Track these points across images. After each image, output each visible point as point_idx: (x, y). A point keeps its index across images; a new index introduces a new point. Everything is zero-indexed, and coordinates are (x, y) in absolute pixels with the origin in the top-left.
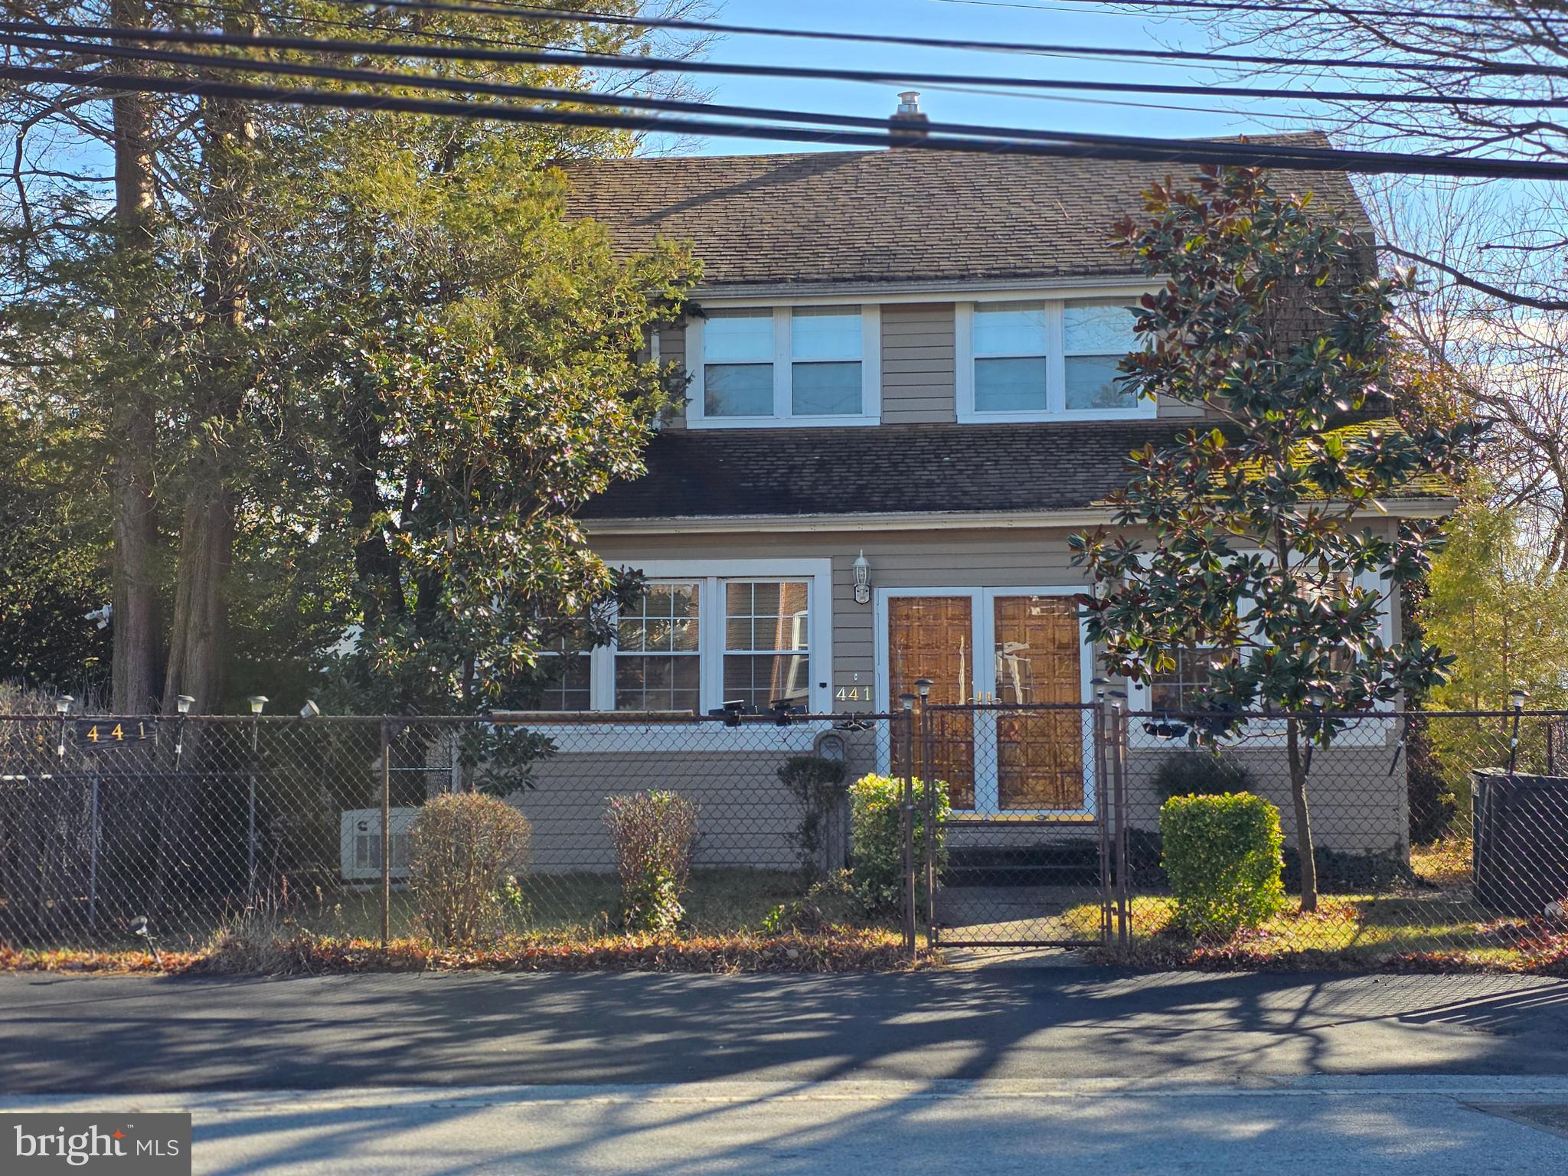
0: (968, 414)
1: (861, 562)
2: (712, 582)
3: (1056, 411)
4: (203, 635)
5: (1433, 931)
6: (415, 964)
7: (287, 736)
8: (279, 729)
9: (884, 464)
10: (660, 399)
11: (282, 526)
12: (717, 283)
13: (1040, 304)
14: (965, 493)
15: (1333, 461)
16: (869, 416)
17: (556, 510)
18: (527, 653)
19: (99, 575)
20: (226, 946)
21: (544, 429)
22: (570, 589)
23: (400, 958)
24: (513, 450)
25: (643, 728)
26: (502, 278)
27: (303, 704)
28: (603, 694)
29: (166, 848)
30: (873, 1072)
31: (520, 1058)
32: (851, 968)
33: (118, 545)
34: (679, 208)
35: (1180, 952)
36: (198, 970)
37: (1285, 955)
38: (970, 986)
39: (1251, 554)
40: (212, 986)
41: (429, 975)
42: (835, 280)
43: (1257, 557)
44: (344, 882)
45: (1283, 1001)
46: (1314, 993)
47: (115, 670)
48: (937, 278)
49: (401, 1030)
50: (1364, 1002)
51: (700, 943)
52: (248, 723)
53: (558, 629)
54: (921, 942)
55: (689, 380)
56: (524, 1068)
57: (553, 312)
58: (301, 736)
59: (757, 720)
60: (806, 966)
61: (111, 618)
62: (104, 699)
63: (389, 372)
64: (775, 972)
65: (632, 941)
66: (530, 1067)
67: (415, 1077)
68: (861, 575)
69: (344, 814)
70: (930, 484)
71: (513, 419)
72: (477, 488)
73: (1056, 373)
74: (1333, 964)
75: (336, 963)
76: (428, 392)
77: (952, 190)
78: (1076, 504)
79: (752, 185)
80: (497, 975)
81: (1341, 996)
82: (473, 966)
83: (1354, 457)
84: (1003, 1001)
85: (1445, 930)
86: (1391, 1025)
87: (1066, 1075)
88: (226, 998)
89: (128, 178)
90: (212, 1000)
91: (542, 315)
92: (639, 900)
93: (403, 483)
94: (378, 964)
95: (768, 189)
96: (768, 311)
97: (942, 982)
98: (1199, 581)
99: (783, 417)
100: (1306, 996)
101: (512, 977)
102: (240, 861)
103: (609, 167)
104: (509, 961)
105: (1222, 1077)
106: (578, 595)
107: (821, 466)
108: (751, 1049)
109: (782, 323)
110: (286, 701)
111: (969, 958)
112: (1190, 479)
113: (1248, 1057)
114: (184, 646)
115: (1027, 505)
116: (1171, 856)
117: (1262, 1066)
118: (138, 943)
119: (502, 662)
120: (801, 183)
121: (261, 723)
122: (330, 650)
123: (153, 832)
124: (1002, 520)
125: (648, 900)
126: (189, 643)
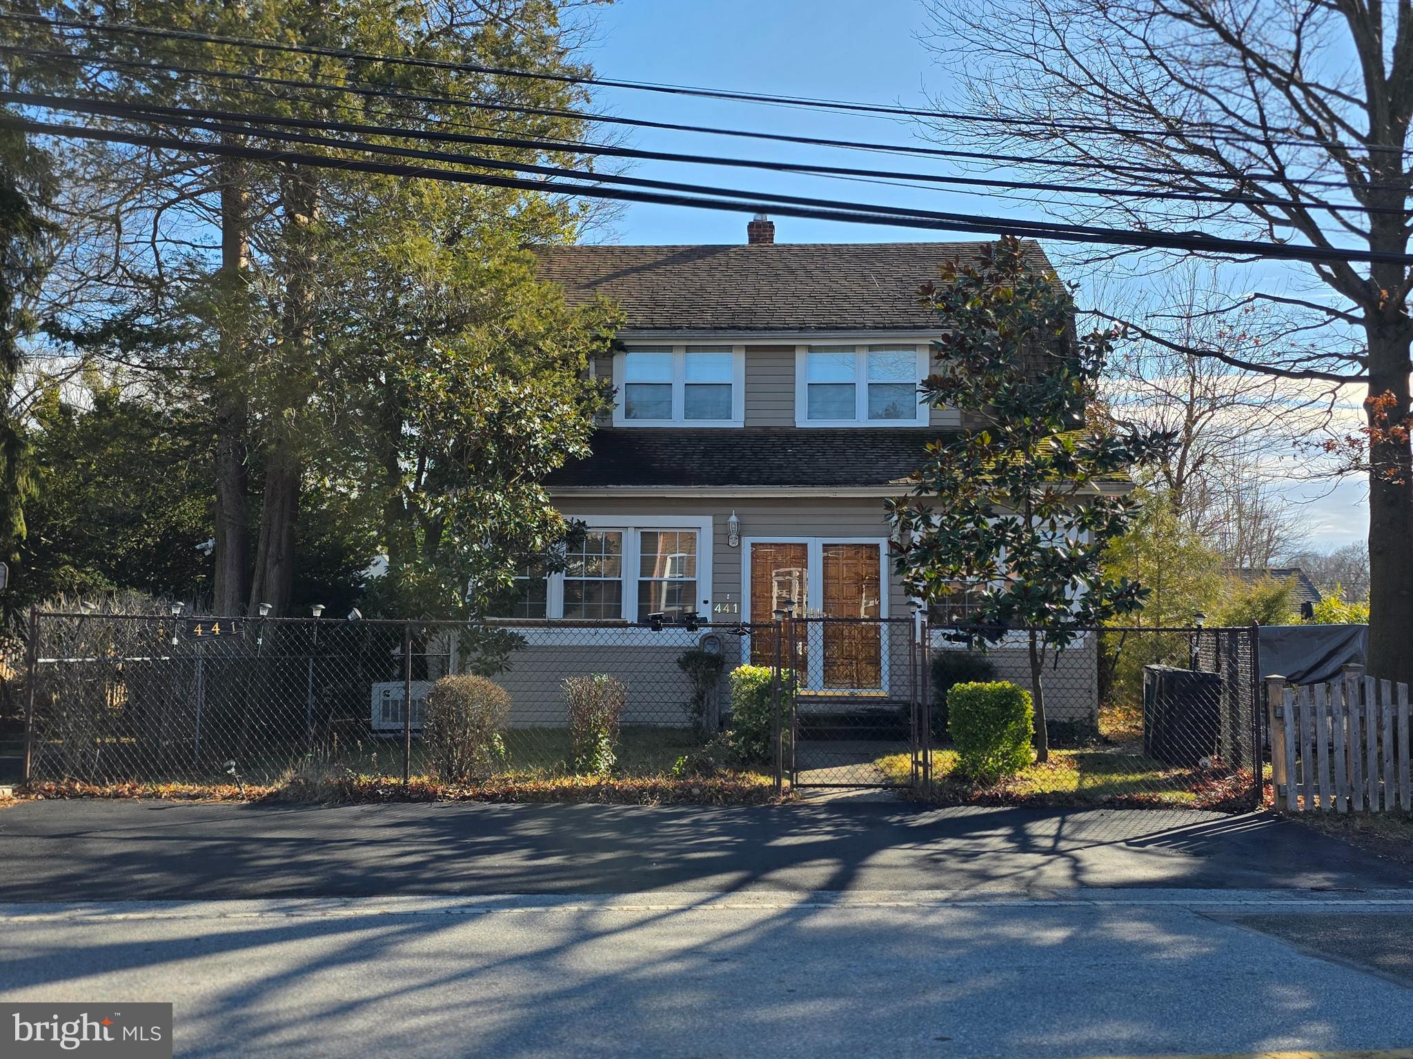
0: (803, 421)
1: (733, 519)
2: (631, 531)
3: (862, 421)
4: (278, 561)
5: (1131, 778)
6: (428, 796)
7: (338, 633)
8: (333, 627)
9: (748, 453)
10: (599, 403)
11: (333, 488)
12: (637, 328)
13: (853, 348)
14: (804, 473)
15: (1068, 454)
16: (737, 421)
17: (528, 478)
18: (507, 576)
19: (205, 519)
20: (292, 783)
21: (523, 422)
22: (537, 533)
23: (417, 792)
24: (499, 437)
25: (593, 630)
26: (490, 319)
27: (351, 610)
28: (555, 607)
29: (249, 711)
30: (766, 885)
31: (509, 871)
32: (737, 802)
33: (220, 498)
34: (608, 278)
35: (965, 792)
36: (272, 799)
37: (1037, 795)
38: (822, 816)
39: (1010, 517)
40: (281, 812)
41: (437, 804)
42: (716, 328)
43: (1014, 520)
44: (374, 732)
45: (1044, 829)
46: (1063, 822)
47: (216, 583)
48: (784, 329)
49: (420, 848)
50: (1097, 830)
51: (630, 783)
52: (309, 625)
53: (528, 560)
54: (786, 783)
55: (615, 392)
56: (512, 879)
57: (525, 342)
58: (347, 633)
59: (673, 626)
60: (705, 800)
61: (214, 547)
62: (208, 605)
63: (415, 378)
64: (684, 805)
65: (580, 781)
66: (517, 879)
67: (432, 887)
68: (733, 528)
69: (374, 685)
70: (780, 467)
71: (501, 414)
72: (472, 462)
73: (862, 394)
74: (1069, 802)
75: (370, 795)
76: (442, 394)
77: (792, 272)
78: (880, 483)
79: (657, 264)
80: (487, 805)
81: (1081, 826)
82: (469, 798)
83: (1083, 452)
84: (848, 828)
85: (1139, 777)
86: (1121, 848)
87: (907, 888)
88: (291, 822)
89: (231, 247)
90: (282, 823)
91: (519, 345)
92: (585, 751)
93: (416, 460)
94: (401, 796)
95: (668, 268)
96: (669, 349)
97: (802, 813)
98: (975, 535)
99: (678, 420)
100: (1057, 825)
101: (498, 806)
102: (303, 722)
103: (560, 250)
104: (496, 795)
105: (1018, 890)
106: (543, 538)
107: (705, 454)
108: (676, 865)
109: (679, 357)
110: (338, 607)
111: (817, 795)
112: (967, 464)
113: (1031, 873)
114: (265, 568)
115: (846, 483)
116: (954, 723)
117: (1042, 881)
118: (230, 780)
119: (491, 583)
120: (690, 264)
121: (319, 623)
122: (363, 572)
123: (240, 700)
124: (830, 492)
125: (591, 750)
126: (268, 566)
